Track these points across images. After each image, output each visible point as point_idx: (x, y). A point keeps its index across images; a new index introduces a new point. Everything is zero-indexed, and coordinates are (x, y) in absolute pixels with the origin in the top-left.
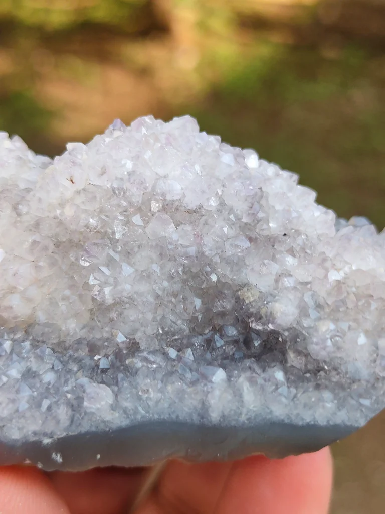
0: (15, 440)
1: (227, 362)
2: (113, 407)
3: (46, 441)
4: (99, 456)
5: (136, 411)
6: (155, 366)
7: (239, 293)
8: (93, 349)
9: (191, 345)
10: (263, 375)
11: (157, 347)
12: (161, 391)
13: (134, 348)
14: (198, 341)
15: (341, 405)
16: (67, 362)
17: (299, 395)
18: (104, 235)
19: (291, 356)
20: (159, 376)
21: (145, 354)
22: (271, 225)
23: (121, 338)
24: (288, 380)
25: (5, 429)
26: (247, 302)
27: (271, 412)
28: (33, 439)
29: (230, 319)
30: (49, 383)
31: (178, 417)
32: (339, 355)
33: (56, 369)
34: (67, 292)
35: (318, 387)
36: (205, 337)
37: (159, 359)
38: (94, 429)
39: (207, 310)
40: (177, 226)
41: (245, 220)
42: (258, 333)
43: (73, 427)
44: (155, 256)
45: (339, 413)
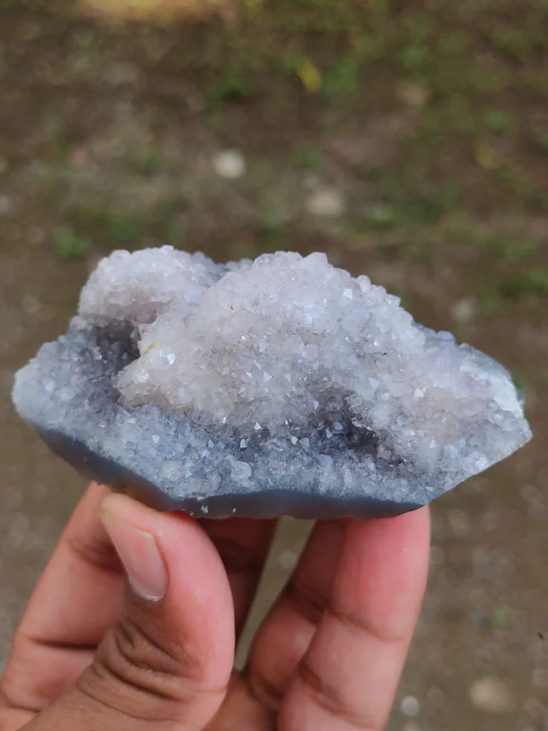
0: (181, 498)
1: (333, 450)
2: (250, 478)
3: (200, 498)
4: (234, 510)
5: (267, 482)
6: (281, 450)
7: (347, 398)
8: (236, 432)
9: (308, 435)
10: (360, 465)
11: (283, 435)
12: (286, 469)
13: (265, 433)
14: (314, 433)
15: (413, 489)
16: (217, 442)
17: (384, 480)
18: (252, 348)
19: (381, 449)
20: (284, 457)
21: (275, 440)
22: (375, 344)
23: (258, 427)
24: (377, 468)
25: (174, 490)
26: (353, 406)
27: (363, 491)
28: (191, 497)
29: (338, 417)
30: (205, 458)
31: (296, 489)
32: (415, 453)
33: (209, 446)
34: (220, 390)
35: (398, 475)
36: (319, 429)
37: (284, 444)
38: (235, 492)
39: (321, 410)
40: (306, 344)
41: (356, 340)
42: (357, 429)
43: (220, 491)
44: (288, 367)
45: (411, 495)
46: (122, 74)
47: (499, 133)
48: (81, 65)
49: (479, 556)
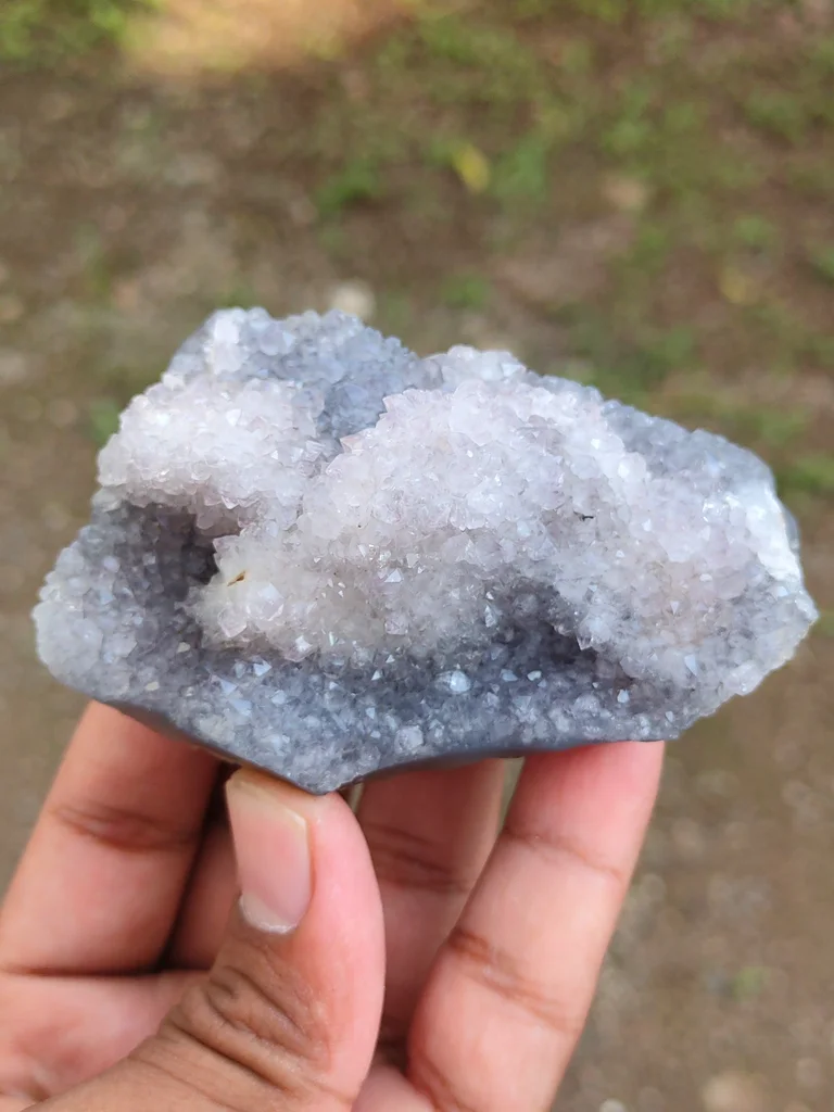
46: (195, 170)
47: (755, 250)
48: (132, 157)
49: (719, 890)
